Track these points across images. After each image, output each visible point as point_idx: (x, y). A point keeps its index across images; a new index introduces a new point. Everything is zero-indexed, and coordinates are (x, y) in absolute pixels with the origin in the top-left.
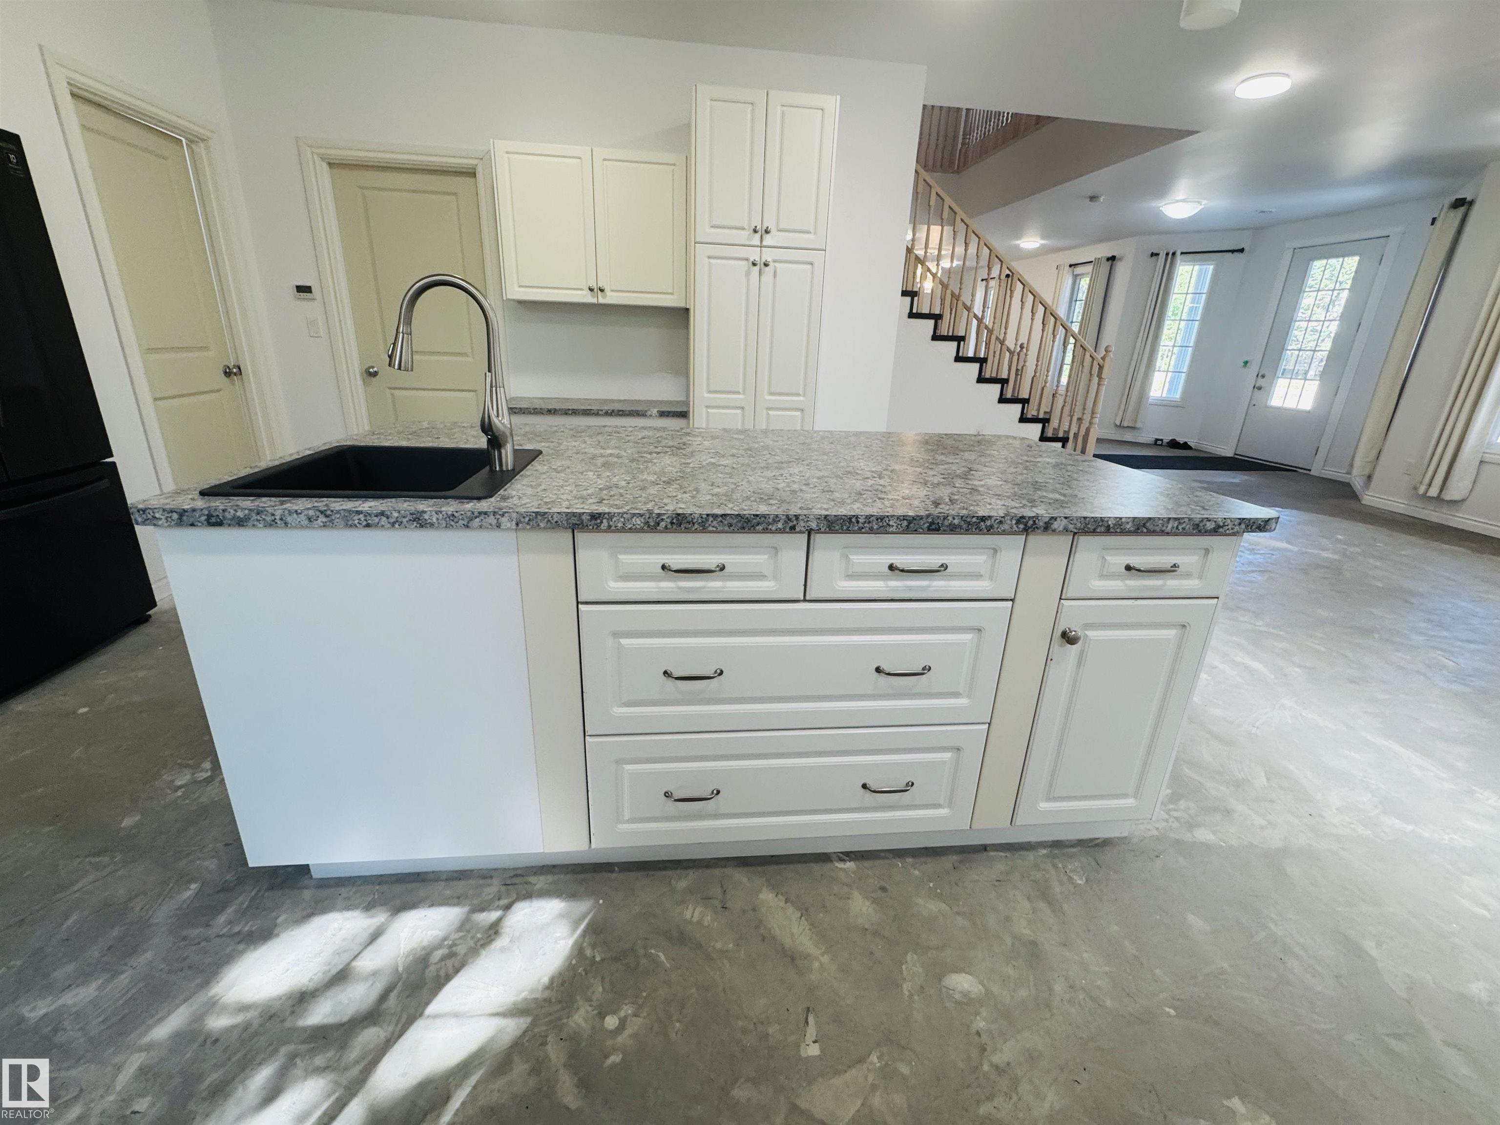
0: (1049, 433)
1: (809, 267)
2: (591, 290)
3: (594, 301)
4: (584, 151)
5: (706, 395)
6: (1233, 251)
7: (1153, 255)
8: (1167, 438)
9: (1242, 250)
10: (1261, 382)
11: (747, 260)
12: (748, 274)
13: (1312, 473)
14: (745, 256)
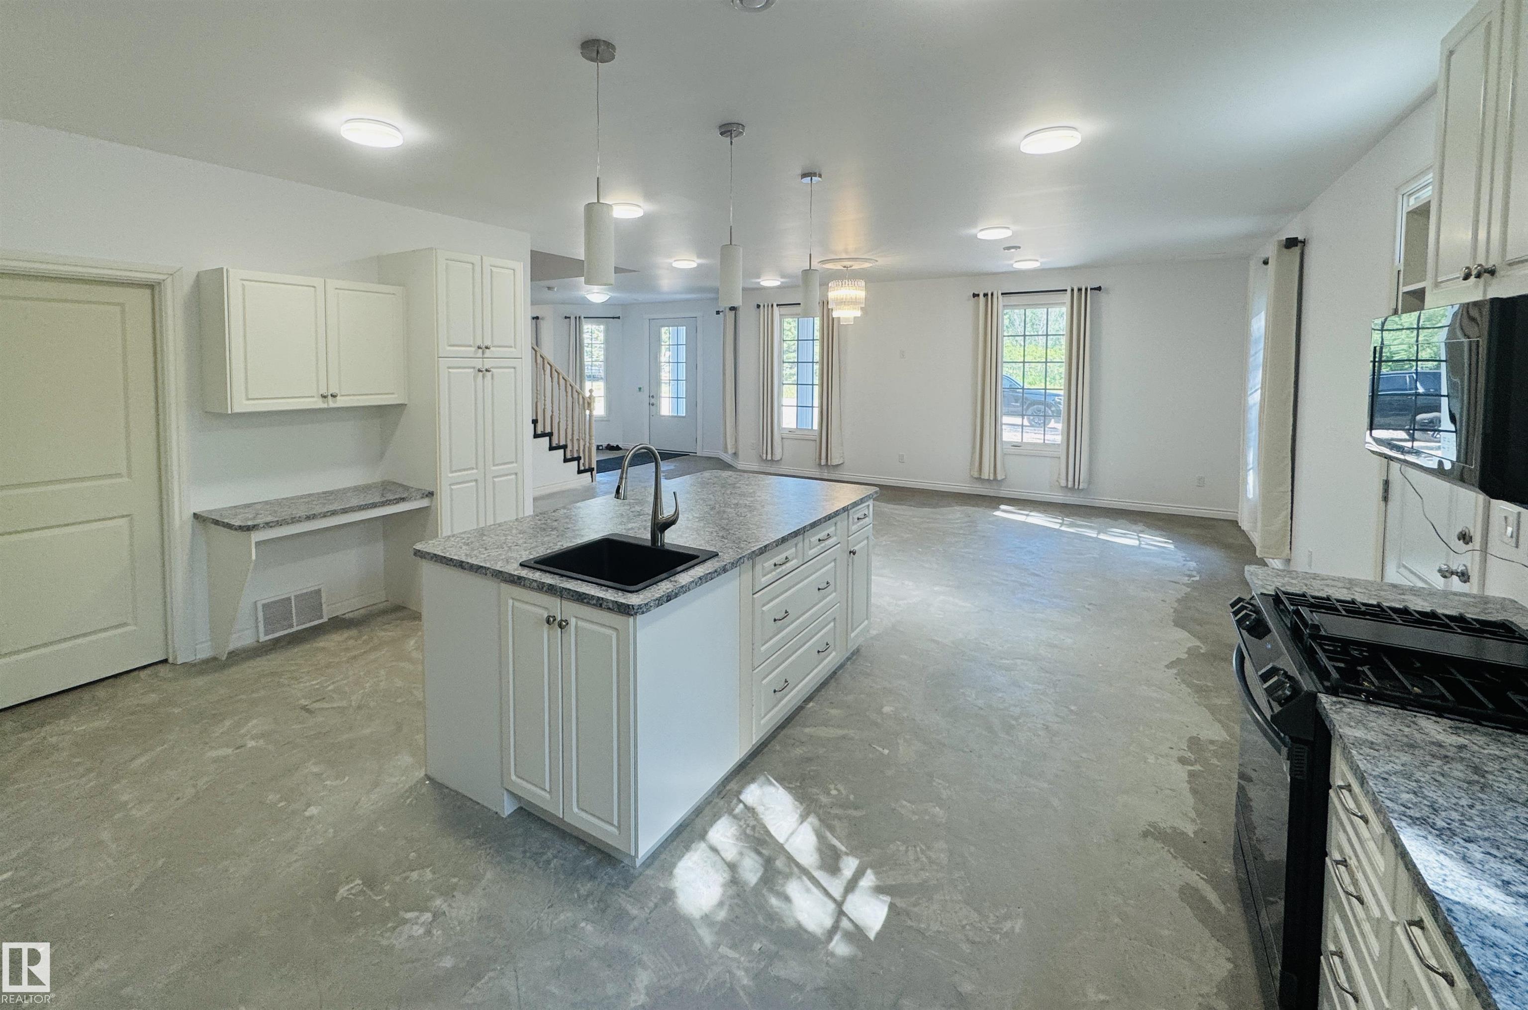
0: (569, 456)
1: (513, 370)
2: (324, 397)
3: (325, 406)
4: (318, 282)
5: (450, 475)
6: (613, 318)
7: (566, 318)
8: (605, 444)
9: (619, 318)
10: (652, 401)
11: (474, 368)
12: (475, 378)
13: (697, 454)
14: (473, 365)
